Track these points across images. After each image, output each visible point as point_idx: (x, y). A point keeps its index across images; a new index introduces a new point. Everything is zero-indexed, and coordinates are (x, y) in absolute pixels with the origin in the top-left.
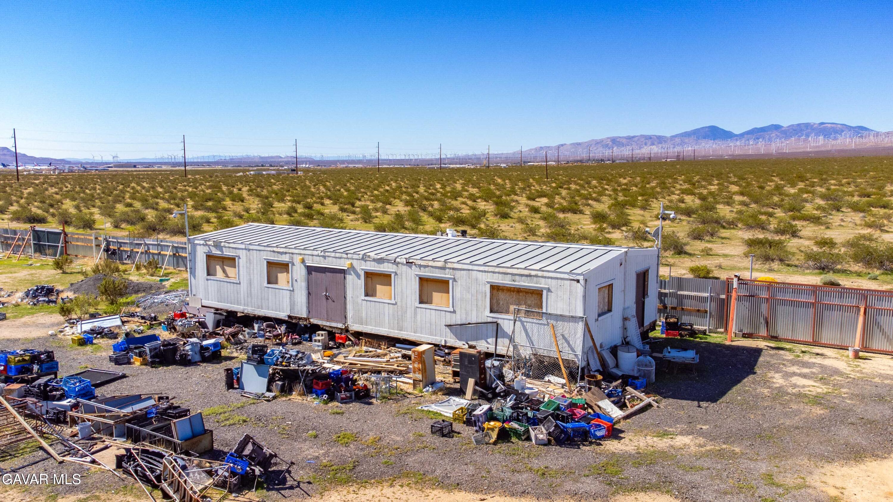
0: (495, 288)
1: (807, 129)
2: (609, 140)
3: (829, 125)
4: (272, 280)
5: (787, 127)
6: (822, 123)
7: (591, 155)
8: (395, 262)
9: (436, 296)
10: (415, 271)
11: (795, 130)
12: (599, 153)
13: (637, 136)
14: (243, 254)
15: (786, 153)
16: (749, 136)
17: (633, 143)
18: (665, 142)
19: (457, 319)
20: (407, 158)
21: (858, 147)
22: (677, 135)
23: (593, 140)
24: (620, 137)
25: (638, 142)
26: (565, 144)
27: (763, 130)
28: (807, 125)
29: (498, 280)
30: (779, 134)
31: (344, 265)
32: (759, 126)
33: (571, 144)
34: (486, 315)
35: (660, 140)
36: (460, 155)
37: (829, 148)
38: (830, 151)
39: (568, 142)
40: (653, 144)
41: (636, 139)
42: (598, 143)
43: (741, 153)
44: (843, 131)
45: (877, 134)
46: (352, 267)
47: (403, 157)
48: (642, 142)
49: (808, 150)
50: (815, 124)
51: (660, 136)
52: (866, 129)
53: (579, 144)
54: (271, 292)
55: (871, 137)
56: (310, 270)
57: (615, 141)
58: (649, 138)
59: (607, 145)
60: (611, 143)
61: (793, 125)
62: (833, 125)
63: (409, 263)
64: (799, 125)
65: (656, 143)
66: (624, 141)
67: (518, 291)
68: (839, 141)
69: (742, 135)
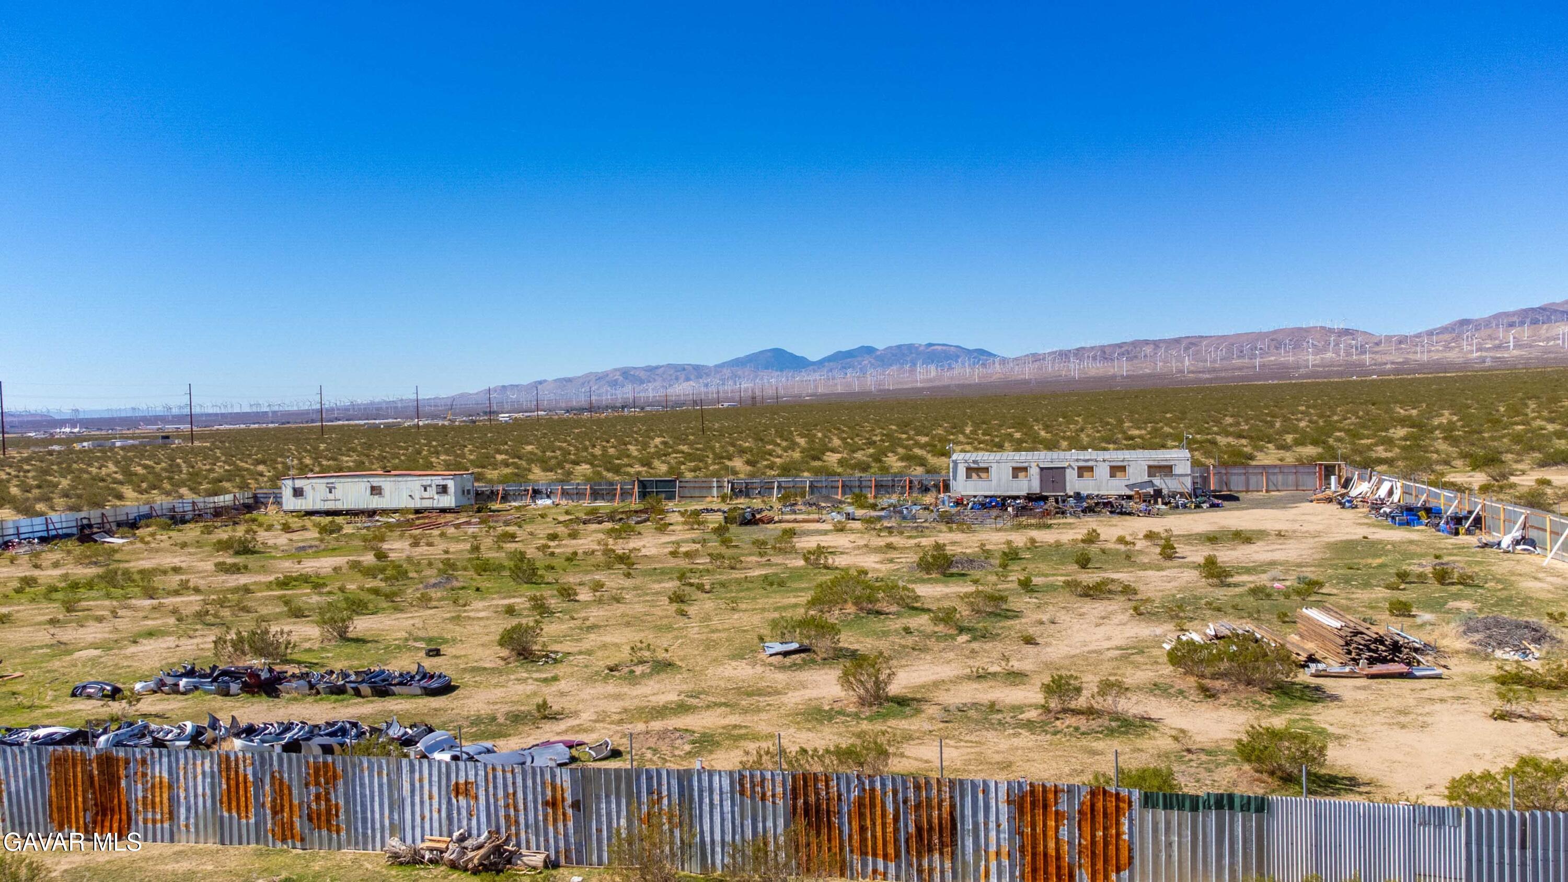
0: (1150, 467)
1: (911, 353)
2: (618, 373)
3: (939, 348)
4: (1015, 476)
5: (884, 350)
6: (930, 345)
7: (593, 398)
8: (1096, 461)
9: (1118, 474)
10: (1107, 463)
11: (893, 355)
12: (606, 395)
13: (662, 366)
14: (994, 466)
15: (889, 390)
16: (831, 364)
17: (656, 377)
18: (708, 375)
19: (1131, 482)
20: (254, 409)
21: (983, 380)
22: (724, 363)
23: (591, 373)
24: (635, 368)
25: (665, 376)
26: (545, 381)
27: (850, 354)
28: (910, 347)
29: (1151, 463)
30: (873, 361)
31: (1065, 464)
32: (844, 349)
33: (555, 381)
34: (1146, 478)
35: (698, 371)
36: (359, 401)
37: (946, 382)
38: (949, 386)
39: (550, 378)
40: (688, 379)
41: (660, 371)
42: (600, 378)
43: (827, 391)
44: (958, 357)
45: (1004, 361)
46: (1070, 465)
47: (246, 409)
48: (671, 375)
49: (919, 385)
50: (920, 345)
51: (698, 366)
52: (990, 354)
53: (569, 380)
54: (1015, 483)
55: (997, 365)
56: (1042, 469)
57: (627, 374)
58: (683, 368)
59: (616, 381)
60: (621, 378)
61: (890, 348)
62: (944, 348)
63: (1104, 461)
64: (899, 347)
65: (692, 377)
66: (643, 375)
67: (1160, 467)
68: (956, 372)
69: (821, 363)
